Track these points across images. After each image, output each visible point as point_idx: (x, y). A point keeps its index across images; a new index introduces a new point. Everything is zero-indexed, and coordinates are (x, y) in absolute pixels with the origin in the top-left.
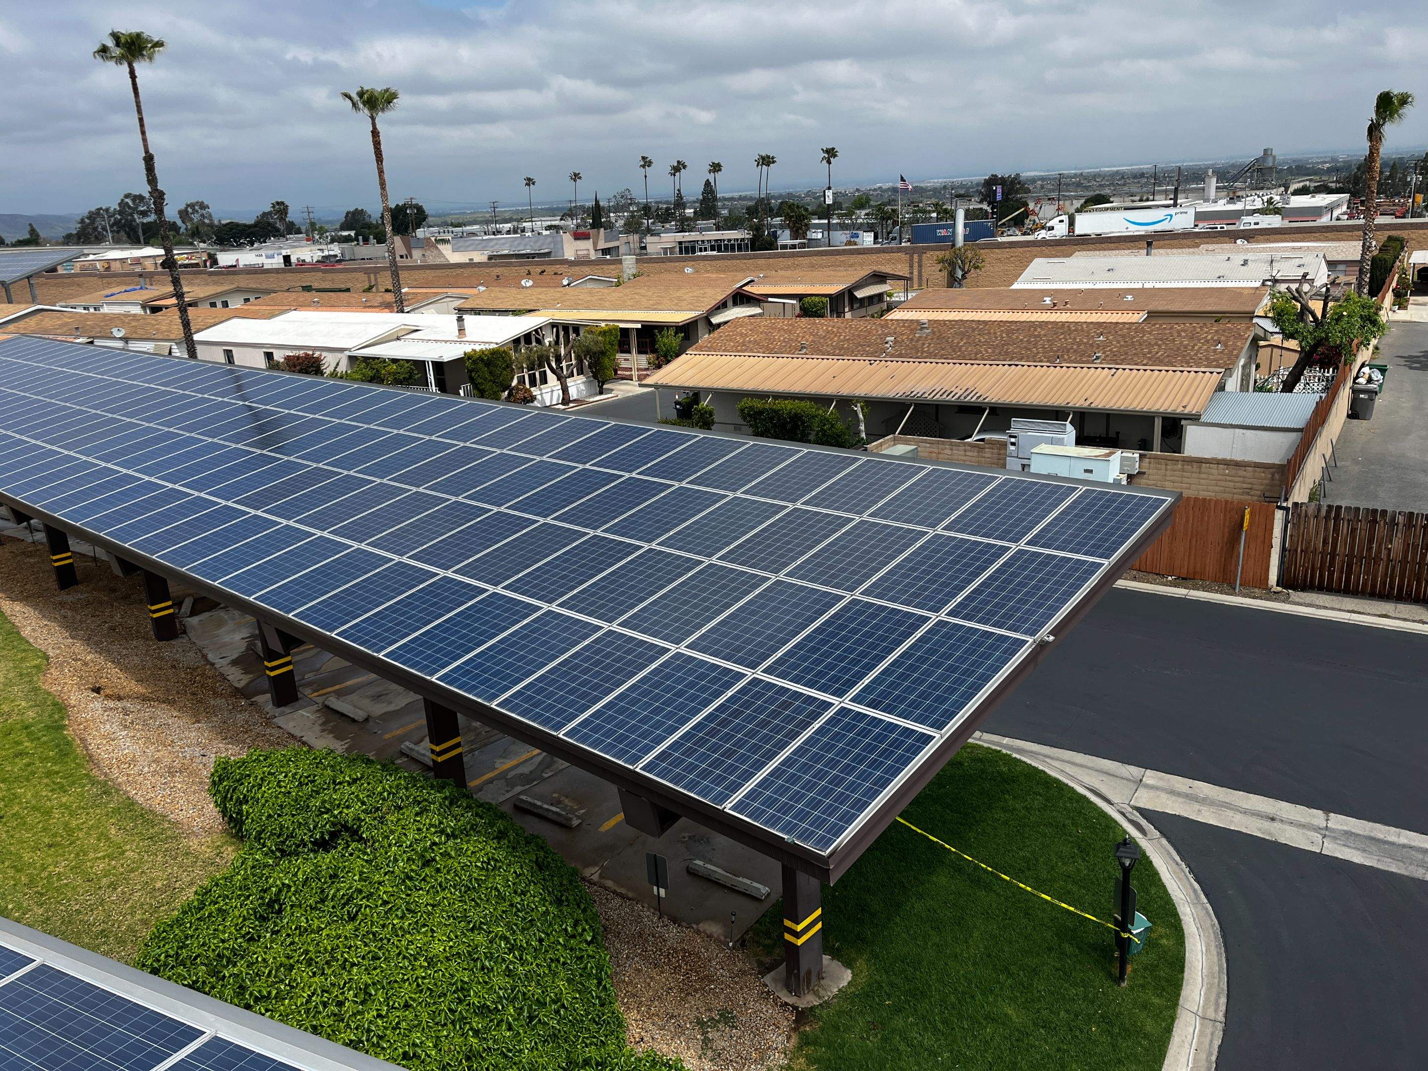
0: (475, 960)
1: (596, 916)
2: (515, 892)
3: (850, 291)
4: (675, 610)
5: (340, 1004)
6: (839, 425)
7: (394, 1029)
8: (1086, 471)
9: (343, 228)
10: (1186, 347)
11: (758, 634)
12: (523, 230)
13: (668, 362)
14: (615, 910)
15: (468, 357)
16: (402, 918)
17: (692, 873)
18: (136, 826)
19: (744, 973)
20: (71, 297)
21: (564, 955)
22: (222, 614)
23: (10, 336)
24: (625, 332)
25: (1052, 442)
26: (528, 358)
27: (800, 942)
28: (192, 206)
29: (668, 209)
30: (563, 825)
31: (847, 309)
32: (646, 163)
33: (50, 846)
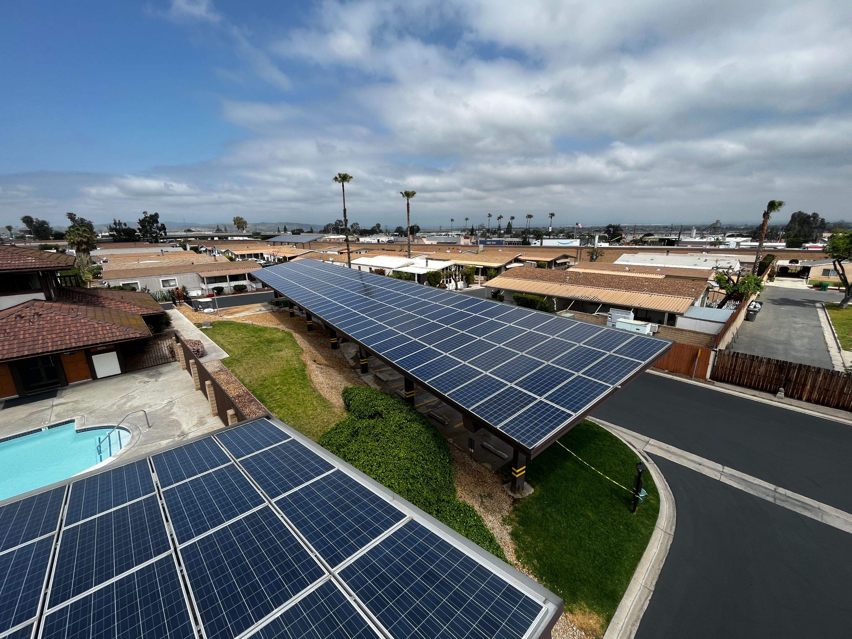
0: (412, 461)
1: (451, 454)
2: (426, 442)
3: (555, 261)
4: (486, 360)
5: (372, 466)
6: (547, 305)
7: (387, 477)
8: (637, 329)
9: (396, 232)
10: (680, 289)
11: (514, 372)
12: (449, 235)
13: (491, 279)
14: (456, 453)
15: (428, 273)
16: (392, 443)
17: (483, 446)
18: (321, 402)
19: (497, 482)
20: (320, 248)
21: (439, 465)
22: (350, 344)
23: (302, 258)
24: (478, 269)
25: (625, 318)
26: (446, 275)
27: (517, 476)
28: (354, 224)
29: (495, 230)
30: (443, 424)
31: (553, 266)
32: (490, 216)
33: (298, 404)
